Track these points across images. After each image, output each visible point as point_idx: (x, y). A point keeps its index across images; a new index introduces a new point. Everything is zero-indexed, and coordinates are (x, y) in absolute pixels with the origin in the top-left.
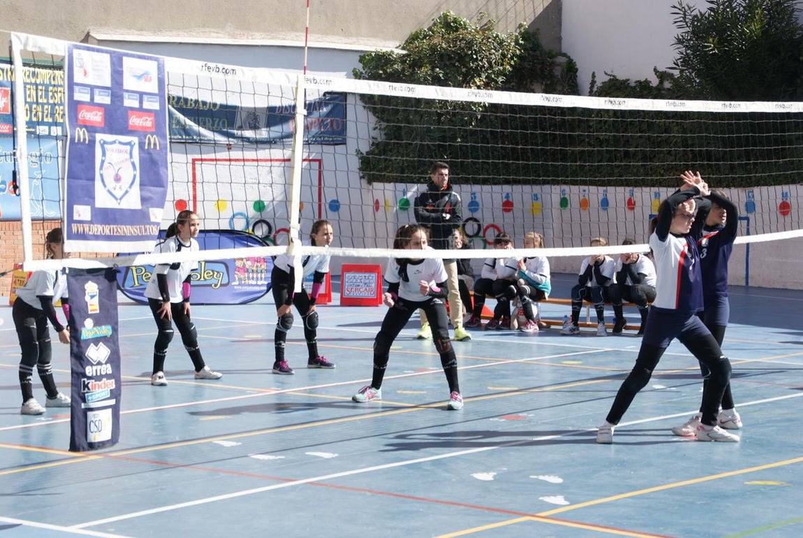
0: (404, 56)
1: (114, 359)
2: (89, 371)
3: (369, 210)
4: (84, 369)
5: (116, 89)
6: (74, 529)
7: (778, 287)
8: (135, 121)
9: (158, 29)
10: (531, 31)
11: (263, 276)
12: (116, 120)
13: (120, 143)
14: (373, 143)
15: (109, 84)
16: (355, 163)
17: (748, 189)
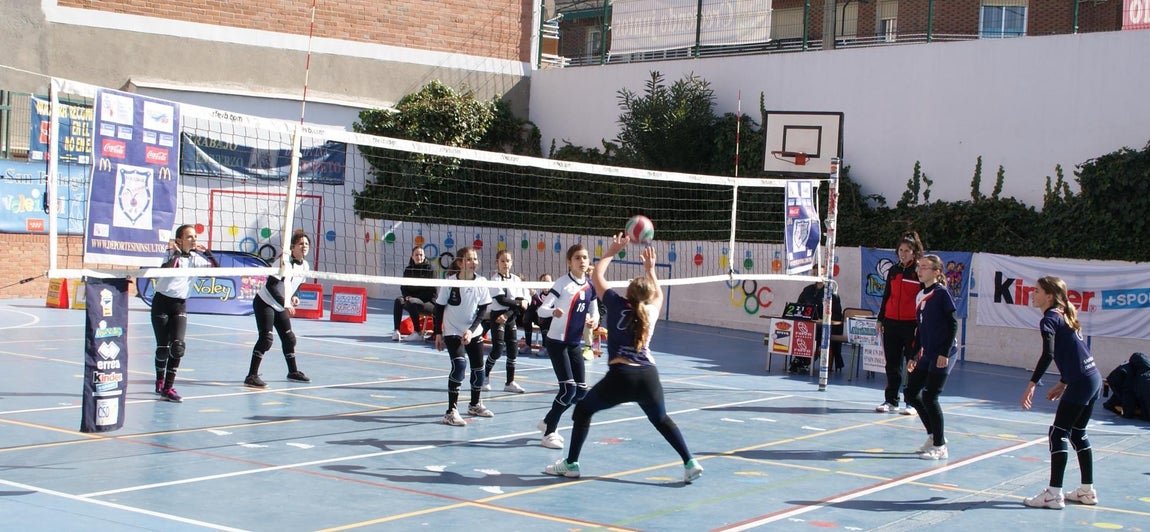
0: (397, 114)
1: (123, 357)
2: (100, 365)
3: (361, 242)
4: (96, 362)
5: (137, 128)
6: (82, 497)
7: (690, 323)
8: (152, 155)
9: (189, 79)
10: (504, 101)
12: (135, 153)
13: (138, 173)
14: (367, 185)
15: (130, 122)
16: (351, 202)
17: (670, 242)
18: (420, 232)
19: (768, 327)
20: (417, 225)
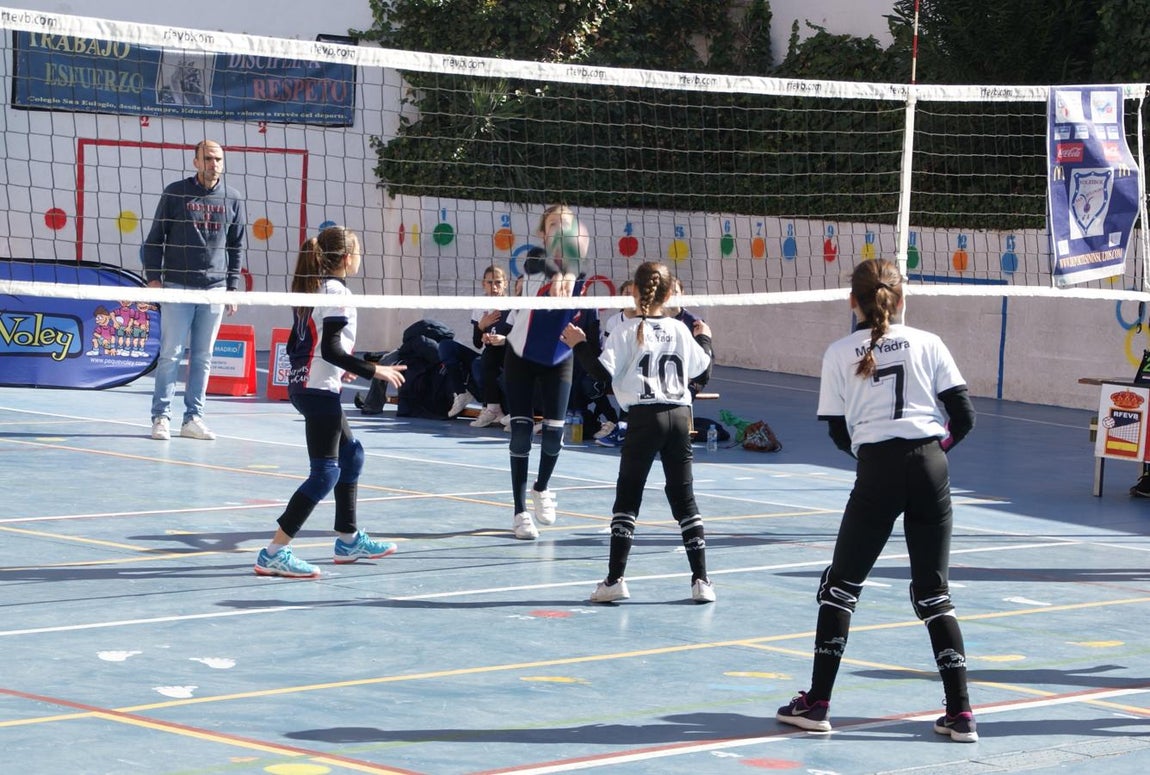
3: (392, 239)
7: (1046, 403)
11: (142, 344)
14: (402, 126)
16: (373, 160)
17: (1006, 233)
18: (507, 219)
19: (1098, 399)
20: (500, 206)
